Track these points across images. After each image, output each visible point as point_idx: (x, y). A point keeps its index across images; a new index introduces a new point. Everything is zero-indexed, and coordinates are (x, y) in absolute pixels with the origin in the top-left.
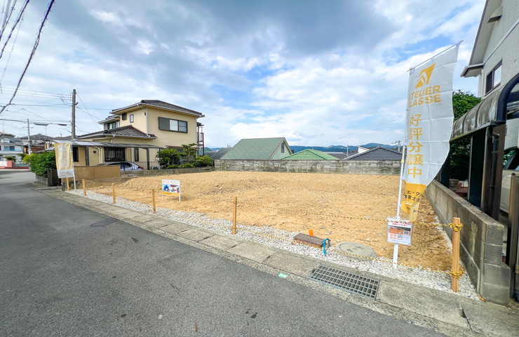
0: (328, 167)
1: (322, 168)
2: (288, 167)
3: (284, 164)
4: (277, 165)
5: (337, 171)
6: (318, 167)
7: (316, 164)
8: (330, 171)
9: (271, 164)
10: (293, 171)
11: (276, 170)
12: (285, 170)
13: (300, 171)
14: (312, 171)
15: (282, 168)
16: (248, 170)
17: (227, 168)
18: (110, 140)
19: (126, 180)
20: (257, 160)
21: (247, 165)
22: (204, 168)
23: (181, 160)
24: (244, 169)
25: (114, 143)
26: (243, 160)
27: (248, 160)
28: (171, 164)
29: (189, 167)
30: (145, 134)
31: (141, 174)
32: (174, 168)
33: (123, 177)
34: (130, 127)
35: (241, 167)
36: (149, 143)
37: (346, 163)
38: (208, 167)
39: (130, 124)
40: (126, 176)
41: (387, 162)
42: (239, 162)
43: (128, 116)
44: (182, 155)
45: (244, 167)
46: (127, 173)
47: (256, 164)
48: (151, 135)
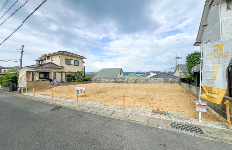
0: (143, 81)
1: (140, 81)
2: (125, 81)
3: (123, 80)
4: (120, 80)
5: (146, 83)
6: (138, 81)
7: (137, 80)
8: (144, 83)
9: (117, 80)
10: (127, 83)
11: (120, 82)
12: (124, 82)
13: (130, 83)
14: (135, 82)
15: (123, 81)
16: (107, 82)
17: (97, 82)
18: (42, 68)
19: (51, 88)
20: (111, 78)
21: (107, 80)
22: (87, 82)
23: (76, 78)
24: (105, 82)
25: (44, 70)
26: (105, 78)
27: (107, 78)
28: (72, 80)
29: (80, 81)
30: (59, 66)
31: (58, 85)
32: (74, 82)
33: (50, 86)
34: (52, 63)
35: (104, 81)
36: (61, 70)
37: (150, 79)
38: (89, 81)
39: (51, 61)
40: (51, 86)
41: (167, 79)
42: (103, 79)
43: (50, 58)
44: (77, 76)
45: (105, 81)
46: (52, 84)
47: (111, 80)
48: (62, 67)
